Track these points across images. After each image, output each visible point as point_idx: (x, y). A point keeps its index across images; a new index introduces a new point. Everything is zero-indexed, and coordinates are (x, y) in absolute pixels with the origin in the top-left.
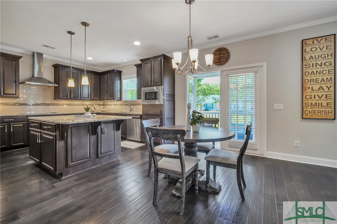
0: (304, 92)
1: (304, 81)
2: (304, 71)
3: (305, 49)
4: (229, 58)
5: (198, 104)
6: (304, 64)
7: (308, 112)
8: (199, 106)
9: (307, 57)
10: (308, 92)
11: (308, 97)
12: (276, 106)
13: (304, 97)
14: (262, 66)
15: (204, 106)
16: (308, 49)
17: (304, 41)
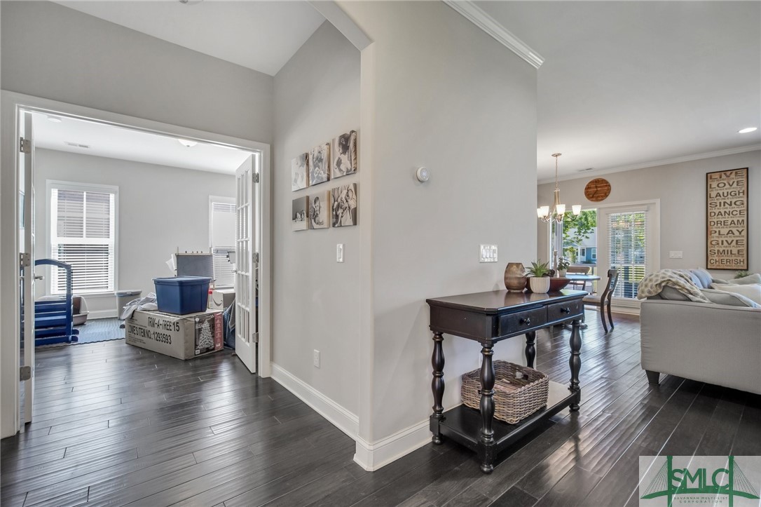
0: (709, 236)
1: (709, 223)
2: (709, 211)
3: (711, 185)
4: (609, 193)
5: (566, 250)
6: (709, 202)
7: (714, 261)
8: (569, 254)
9: (713, 194)
10: (714, 237)
11: (714, 243)
12: (673, 254)
13: (709, 243)
14: (655, 203)
15: (583, 254)
16: (714, 185)
17: (709, 175)
